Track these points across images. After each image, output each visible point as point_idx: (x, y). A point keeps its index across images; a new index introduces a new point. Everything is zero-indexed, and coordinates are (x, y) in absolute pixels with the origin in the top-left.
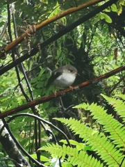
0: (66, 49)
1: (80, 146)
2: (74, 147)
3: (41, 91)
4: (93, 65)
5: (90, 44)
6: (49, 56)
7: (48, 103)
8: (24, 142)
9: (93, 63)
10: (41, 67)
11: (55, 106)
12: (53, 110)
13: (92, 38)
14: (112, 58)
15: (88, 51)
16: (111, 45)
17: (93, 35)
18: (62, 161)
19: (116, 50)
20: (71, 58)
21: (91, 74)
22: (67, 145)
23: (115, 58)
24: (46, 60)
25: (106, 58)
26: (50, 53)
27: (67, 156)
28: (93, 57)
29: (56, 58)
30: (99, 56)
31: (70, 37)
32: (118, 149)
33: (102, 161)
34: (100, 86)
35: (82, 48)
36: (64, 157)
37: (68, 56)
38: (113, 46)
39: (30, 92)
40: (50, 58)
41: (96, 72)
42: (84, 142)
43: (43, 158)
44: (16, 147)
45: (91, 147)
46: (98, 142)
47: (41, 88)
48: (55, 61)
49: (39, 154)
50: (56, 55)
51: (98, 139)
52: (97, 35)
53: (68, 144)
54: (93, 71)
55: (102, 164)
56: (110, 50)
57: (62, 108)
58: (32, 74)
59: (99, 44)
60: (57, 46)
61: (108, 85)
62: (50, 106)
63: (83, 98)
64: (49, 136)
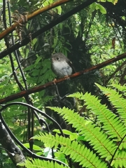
0: (63, 38)
1: (73, 136)
2: (67, 136)
3: (36, 79)
4: (91, 54)
5: (87, 33)
6: (46, 44)
7: (43, 91)
8: (19, 130)
9: (90, 52)
10: (37, 55)
11: (50, 95)
12: (48, 99)
13: (90, 27)
14: (110, 47)
15: (86, 40)
16: (109, 34)
17: (90, 24)
18: (55, 151)
19: (114, 40)
20: (68, 47)
21: (89, 64)
22: (60, 135)
23: (114, 47)
24: (43, 48)
25: (103, 47)
26: (47, 41)
27: (59, 146)
28: (90, 46)
29: (53, 46)
30: (97, 45)
31: (67, 26)
32: (111, 139)
33: (95, 152)
34: (97, 75)
35: (80, 37)
36: (56, 147)
37: (65, 45)
38: (111, 35)
39: (24, 81)
40: (47, 47)
41: (93, 61)
42: (78, 132)
43: (35, 147)
44: (9, 136)
45: (84, 137)
46: (91, 132)
47: (37, 76)
48: (52, 49)
49: (31, 143)
50: (53, 44)
51: (92, 129)
52: (95, 24)
53: (62, 134)
54: (91, 60)
55: (95, 155)
56: (108, 39)
57: (58, 97)
58: (29, 62)
59: (97, 33)
60: (54, 34)
61: (105, 74)
62: (45, 95)
63: (80, 87)
64: (42, 125)
